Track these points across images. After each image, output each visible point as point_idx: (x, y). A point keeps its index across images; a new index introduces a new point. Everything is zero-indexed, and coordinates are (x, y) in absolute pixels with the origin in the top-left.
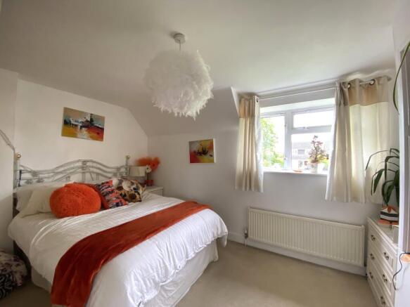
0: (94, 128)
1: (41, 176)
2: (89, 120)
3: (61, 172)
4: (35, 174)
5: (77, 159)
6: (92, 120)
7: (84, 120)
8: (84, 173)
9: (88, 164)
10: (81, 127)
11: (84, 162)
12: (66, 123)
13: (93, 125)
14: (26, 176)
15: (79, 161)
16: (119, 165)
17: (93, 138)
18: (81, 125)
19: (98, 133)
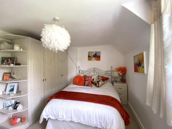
0: (97, 56)
1: (84, 72)
2: (95, 54)
3: (88, 71)
4: (82, 71)
5: (92, 67)
6: (96, 54)
7: (94, 54)
8: (94, 72)
9: (95, 69)
10: (93, 57)
11: (94, 68)
12: (89, 56)
13: (96, 55)
14: (81, 72)
15: (93, 68)
16: (107, 70)
17: (97, 60)
18: (92, 56)
19: (98, 58)
